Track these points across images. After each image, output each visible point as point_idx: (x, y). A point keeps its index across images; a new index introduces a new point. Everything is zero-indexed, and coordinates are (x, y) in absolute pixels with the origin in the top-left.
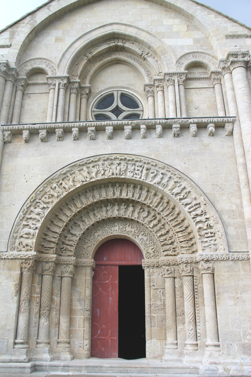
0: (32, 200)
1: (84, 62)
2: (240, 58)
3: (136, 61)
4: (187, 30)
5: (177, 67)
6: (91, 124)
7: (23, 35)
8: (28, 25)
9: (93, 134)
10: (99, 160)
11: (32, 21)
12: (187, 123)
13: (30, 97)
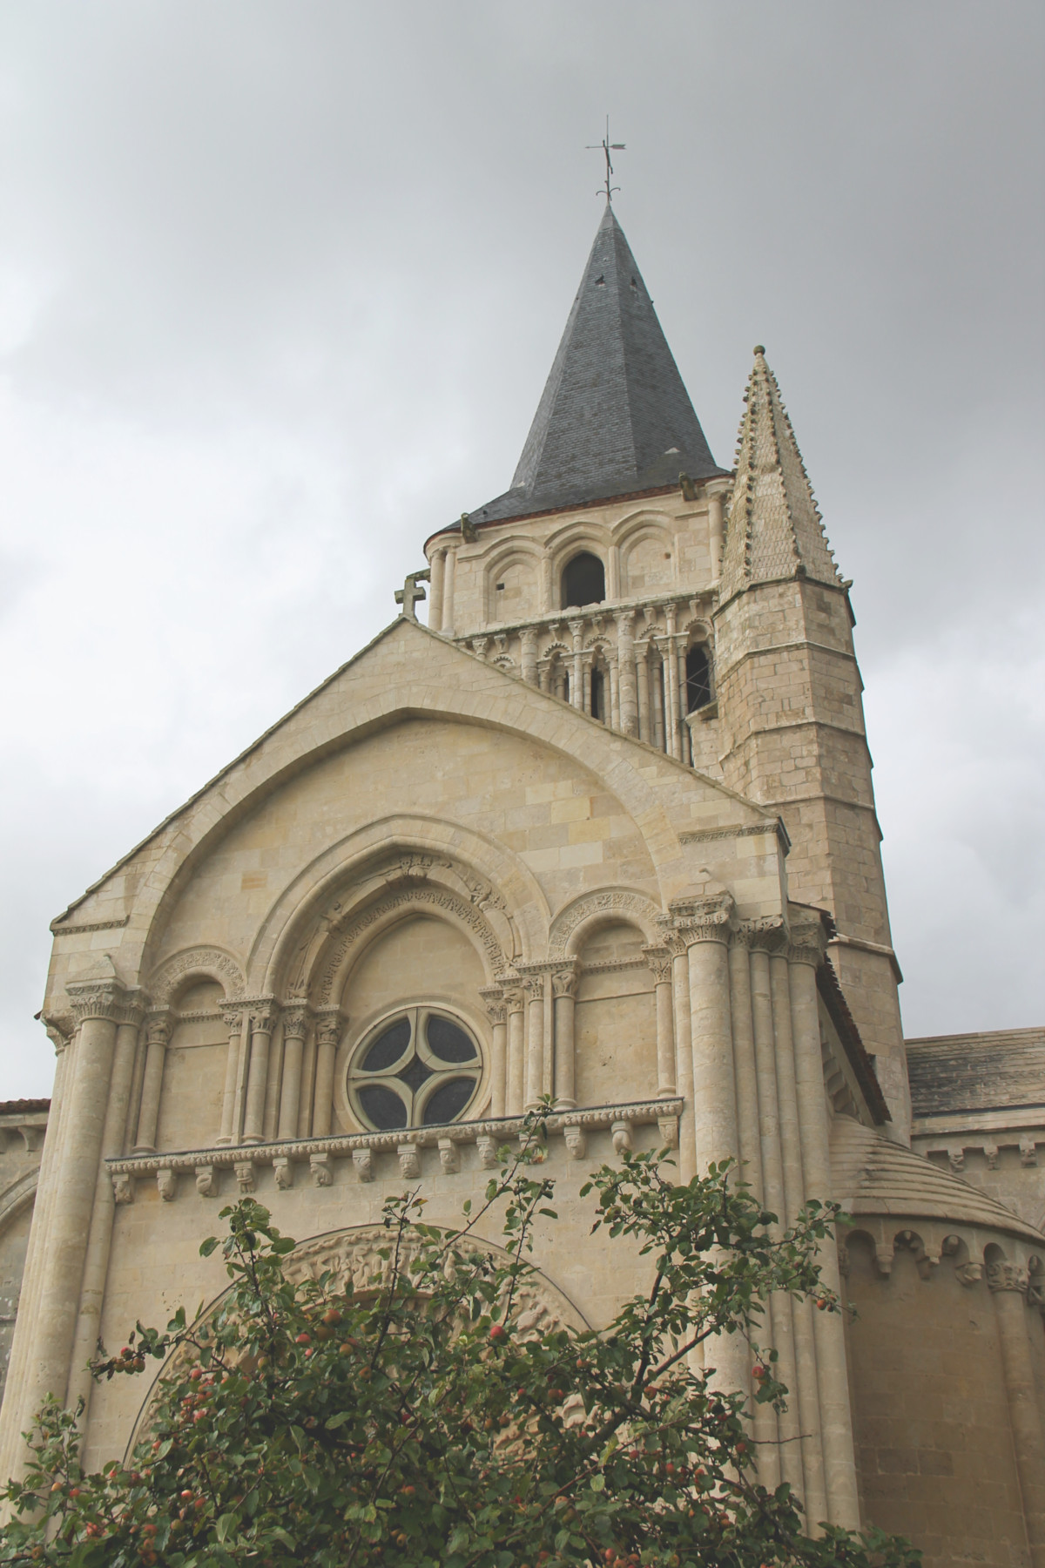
0: (178, 1362)
1: (321, 938)
2: (700, 917)
3: (463, 916)
4: (589, 815)
5: (553, 943)
6: (317, 1146)
7: (157, 885)
8: (170, 852)
9: (324, 1172)
10: (338, 1243)
11: (180, 839)
12: (556, 1125)
13: (183, 1057)
